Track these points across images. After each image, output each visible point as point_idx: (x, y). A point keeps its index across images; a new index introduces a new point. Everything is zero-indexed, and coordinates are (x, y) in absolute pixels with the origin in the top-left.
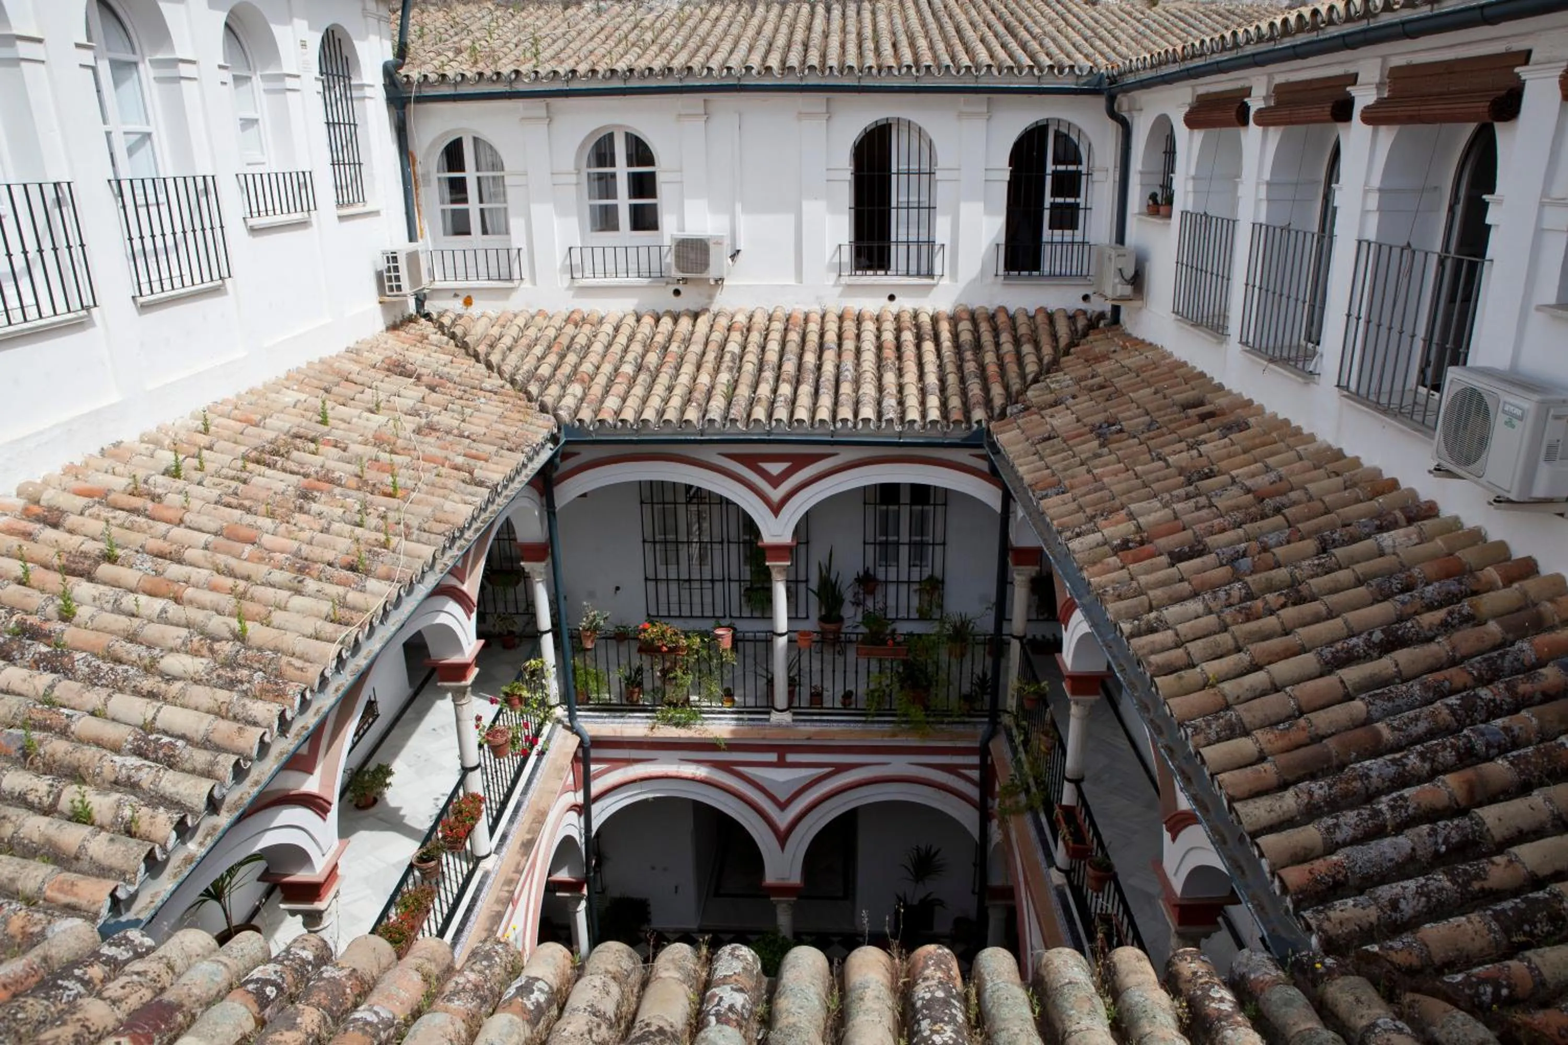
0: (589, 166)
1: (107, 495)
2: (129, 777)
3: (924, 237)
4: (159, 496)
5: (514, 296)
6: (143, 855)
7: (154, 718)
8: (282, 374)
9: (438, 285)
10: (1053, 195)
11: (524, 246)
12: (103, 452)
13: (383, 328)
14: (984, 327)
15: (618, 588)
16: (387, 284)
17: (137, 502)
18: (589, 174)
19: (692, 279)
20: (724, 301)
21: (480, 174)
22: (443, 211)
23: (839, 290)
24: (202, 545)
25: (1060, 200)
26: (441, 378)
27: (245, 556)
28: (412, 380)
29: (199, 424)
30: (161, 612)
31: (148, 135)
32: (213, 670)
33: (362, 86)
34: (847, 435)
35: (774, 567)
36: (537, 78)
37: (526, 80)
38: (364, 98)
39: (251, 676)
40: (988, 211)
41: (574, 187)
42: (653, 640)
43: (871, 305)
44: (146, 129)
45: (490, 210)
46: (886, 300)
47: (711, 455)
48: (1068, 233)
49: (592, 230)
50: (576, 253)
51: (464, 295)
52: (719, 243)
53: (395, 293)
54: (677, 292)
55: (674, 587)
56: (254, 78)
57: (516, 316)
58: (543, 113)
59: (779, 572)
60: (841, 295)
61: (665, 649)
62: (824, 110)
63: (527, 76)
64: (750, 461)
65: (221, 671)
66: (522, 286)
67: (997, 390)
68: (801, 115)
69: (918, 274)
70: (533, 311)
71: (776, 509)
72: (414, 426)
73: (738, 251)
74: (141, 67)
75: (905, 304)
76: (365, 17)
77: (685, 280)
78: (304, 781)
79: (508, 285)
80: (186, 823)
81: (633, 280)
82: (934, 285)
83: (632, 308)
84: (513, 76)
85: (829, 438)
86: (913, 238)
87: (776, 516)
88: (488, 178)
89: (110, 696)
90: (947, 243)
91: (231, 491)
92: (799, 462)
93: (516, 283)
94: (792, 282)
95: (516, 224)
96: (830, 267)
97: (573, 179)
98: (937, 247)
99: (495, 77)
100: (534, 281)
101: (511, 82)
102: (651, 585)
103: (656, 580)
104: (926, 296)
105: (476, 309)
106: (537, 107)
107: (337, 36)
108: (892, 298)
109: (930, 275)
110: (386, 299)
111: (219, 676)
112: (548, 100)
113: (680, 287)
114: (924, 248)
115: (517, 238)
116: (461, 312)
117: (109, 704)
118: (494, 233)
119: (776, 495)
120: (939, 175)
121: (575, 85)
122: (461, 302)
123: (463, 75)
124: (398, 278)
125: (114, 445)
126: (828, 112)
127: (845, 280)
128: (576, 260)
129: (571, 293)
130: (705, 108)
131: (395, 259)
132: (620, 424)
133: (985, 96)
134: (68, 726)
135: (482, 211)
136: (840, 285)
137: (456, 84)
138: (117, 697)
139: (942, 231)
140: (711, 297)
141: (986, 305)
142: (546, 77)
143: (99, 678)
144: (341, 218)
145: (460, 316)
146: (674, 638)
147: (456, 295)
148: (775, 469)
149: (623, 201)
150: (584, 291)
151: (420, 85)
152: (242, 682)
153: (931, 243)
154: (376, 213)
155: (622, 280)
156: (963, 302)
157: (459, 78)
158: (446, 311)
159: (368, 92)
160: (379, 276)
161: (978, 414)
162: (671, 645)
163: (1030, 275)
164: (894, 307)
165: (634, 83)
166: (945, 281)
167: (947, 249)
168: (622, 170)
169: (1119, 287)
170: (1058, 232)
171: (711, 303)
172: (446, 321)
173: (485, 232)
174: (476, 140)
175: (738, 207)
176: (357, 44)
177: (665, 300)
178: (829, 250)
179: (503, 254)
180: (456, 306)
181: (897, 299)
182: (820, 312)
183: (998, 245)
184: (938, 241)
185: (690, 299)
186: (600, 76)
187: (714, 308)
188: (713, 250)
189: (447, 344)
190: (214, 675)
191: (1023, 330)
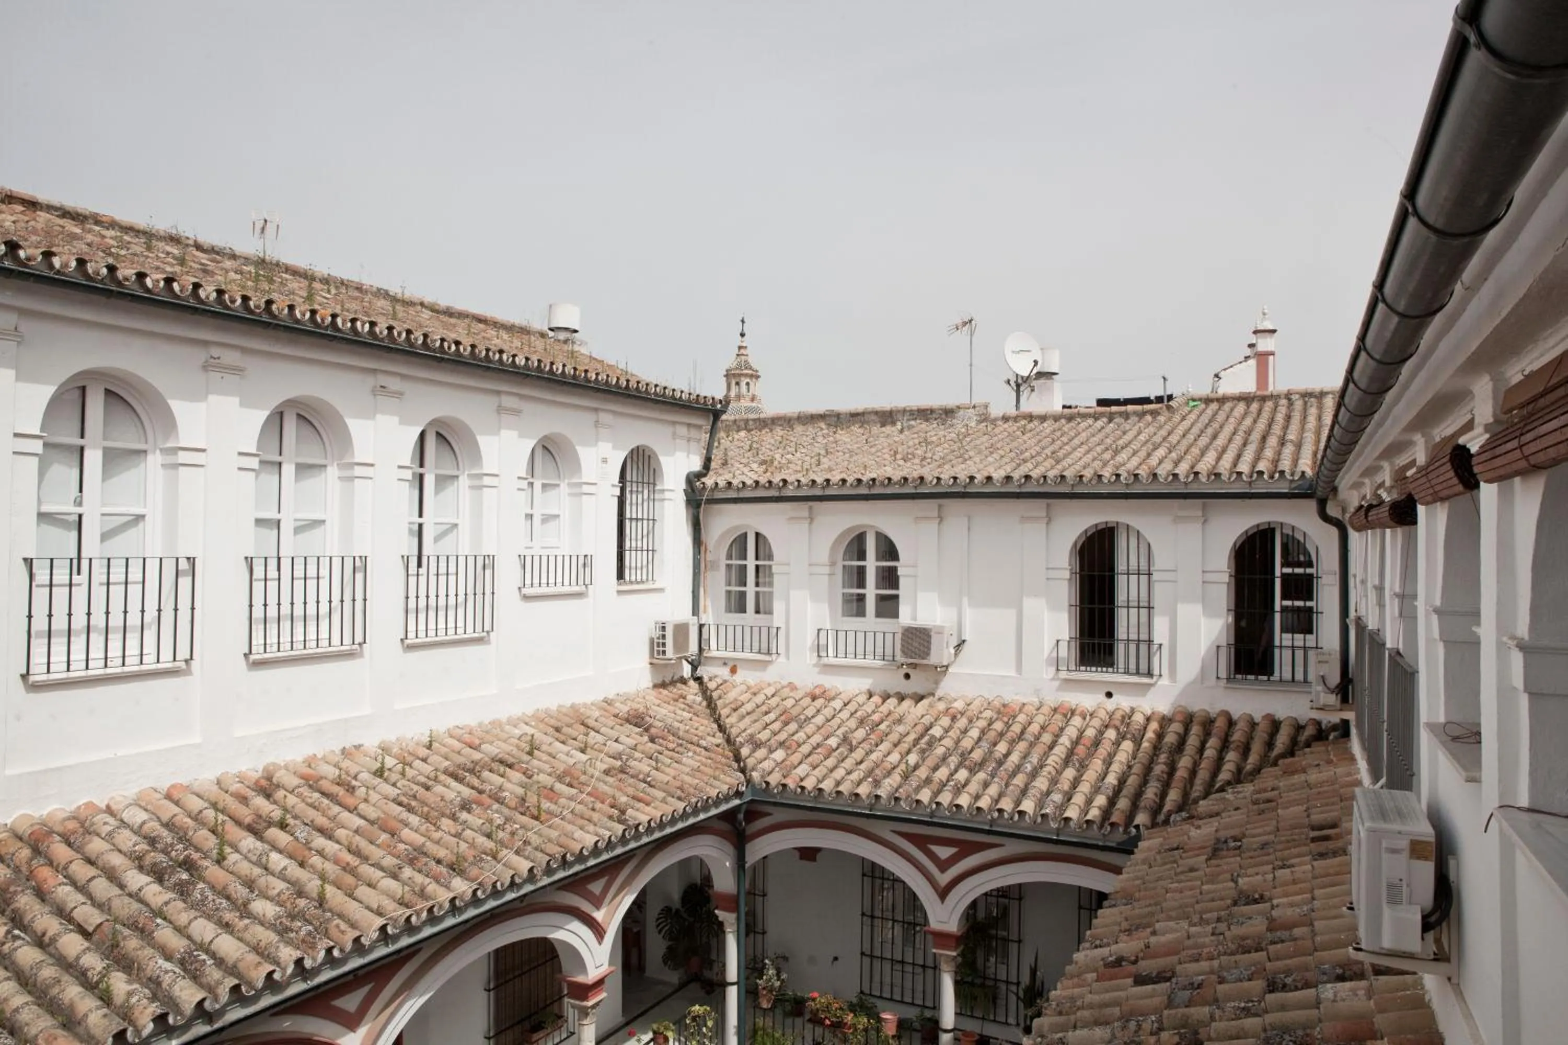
0: (844, 560)
1: (318, 780)
2: (158, 977)
3: (1144, 636)
4: (353, 788)
5: (771, 668)
6: (115, 1032)
7: (211, 941)
8: (530, 711)
9: (714, 653)
10: (1284, 597)
11: (783, 626)
12: (343, 751)
13: (651, 685)
14: (1195, 729)
15: (836, 959)
16: (656, 648)
17: (336, 789)
18: (844, 566)
19: (920, 665)
20: (948, 687)
21: (758, 563)
22: (729, 593)
23: (1056, 684)
24: (355, 828)
25: (1288, 603)
26: (669, 732)
27: (379, 841)
28: (638, 730)
29: (426, 740)
30: (283, 869)
31: (456, 525)
32: (280, 917)
33: (663, 491)
34: (1005, 826)
35: (941, 955)
36: (799, 486)
37: (791, 487)
38: (663, 500)
39: (300, 928)
40: (1209, 612)
41: (826, 577)
42: (818, 1010)
43: (1088, 700)
44: (455, 521)
45: (764, 592)
46: (1102, 697)
47: (885, 830)
48: (1299, 637)
49: (844, 615)
50: (823, 634)
51: (731, 664)
52: (940, 632)
53: (661, 656)
54: (907, 676)
55: (887, 966)
56: (562, 485)
57: (769, 685)
58: (806, 514)
59: (947, 962)
60: (1059, 689)
61: (827, 1022)
62: (1044, 514)
63: (792, 483)
64: (921, 842)
65: (284, 920)
66: (779, 660)
67: (1173, 795)
68: (1024, 519)
69: (1138, 673)
70: (785, 683)
71: (943, 893)
72: (605, 767)
73: (964, 641)
74: (460, 478)
75: (1122, 702)
76: (674, 439)
77: (914, 666)
78: (344, 1035)
79: (767, 658)
80: (167, 1021)
81: (869, 662)
82: (1151, 685)
83: (867, 687)
84: (781, 484)
85: (987, 827)
86: (1133, 636)
87: (943, 902)
88: (764, 566)
89: (196, 918)
90: (1166, 643)
91: (411, 793)
92: (967, 849)
93: (774, 656)
94: (1013, 673)
95: (778, 606)
96: (1048, 661)
97: (827, 570)
98: (1155, 647)
99: (767, 485)
100: (788, 658)
101: (780, 489)
102: (867, 960)
103: (872, 957)
104: (1144, 695)
105: (739, 677)
106: (802, 509)
107: (647, 453)
108: (1109, 695)
109: (1150, 674)
110: (655, 661)
111: (281, 923)
112: (810, 503)
113: (910, 671)
114: (1143, 648)
115: (778, 619)
116: (727, 678)
117: (193, 925)
118: (765, 613)
119: (944, 879)
120: (1155, 577)
121: (829, 492)
122: (728, 670)
123: (744, 483)
124: (664, 645)
125: (355, 746)
126: (1047, 516)
127: (1063, 675)
128: (823, 641)
129: (817, 670)
130: (939, 510)
131: (664, 628)
132: (799, 790)
133: (1199, 502)
134: (153, 932)
135: (757, 594)
136: (1058, 679)
137: (738, 489)
138: (201, 921)
139: (1160, 633)
140: (937, 683)
141: (1207, 708)
142: (807, 485)
143: (204, 905)
144: (619, 592)
145: (725, 682)
146: (839, 1013)
147: (725, 664)
148: (944, 852)
149: (871, 591)
150: (829, 669)
151: (712, 490)
152: (292, 931)
153: (1150, 642)
154: (661, 590)
155: (860, 662)
156: (1183, 704)
157: (741, 486)
158: (716, 676)
159: (667, 495)
160: (652, 641)
161: (1141, 818)
162: (834, 1019)
163: (1256, 679)
164: (1110, 704)
165: (877, 490)
166: (1165, 681)
167: (1165, 650)
168: (871, 564)
169: (1322, 695)
170: (1287, 637)
171: (937, 688)
172: (712, 685)
173: (757, 612)
174: (757, 534)
175: (965, 601)
176: (662, 459)
177: (896, 682)
178: (1048, 646)
179: (764, 632)
180: (724, 672)
181: (1115, 697)
182: (1037, 704)
183: (1218, 647)
184: (1157, 640)
185: (916, 685)
186: (848, 484)
187: (939, 693)
188: (934, 640)
189: (700, 704)
190: (278, 922)
191: (1237, 736)
